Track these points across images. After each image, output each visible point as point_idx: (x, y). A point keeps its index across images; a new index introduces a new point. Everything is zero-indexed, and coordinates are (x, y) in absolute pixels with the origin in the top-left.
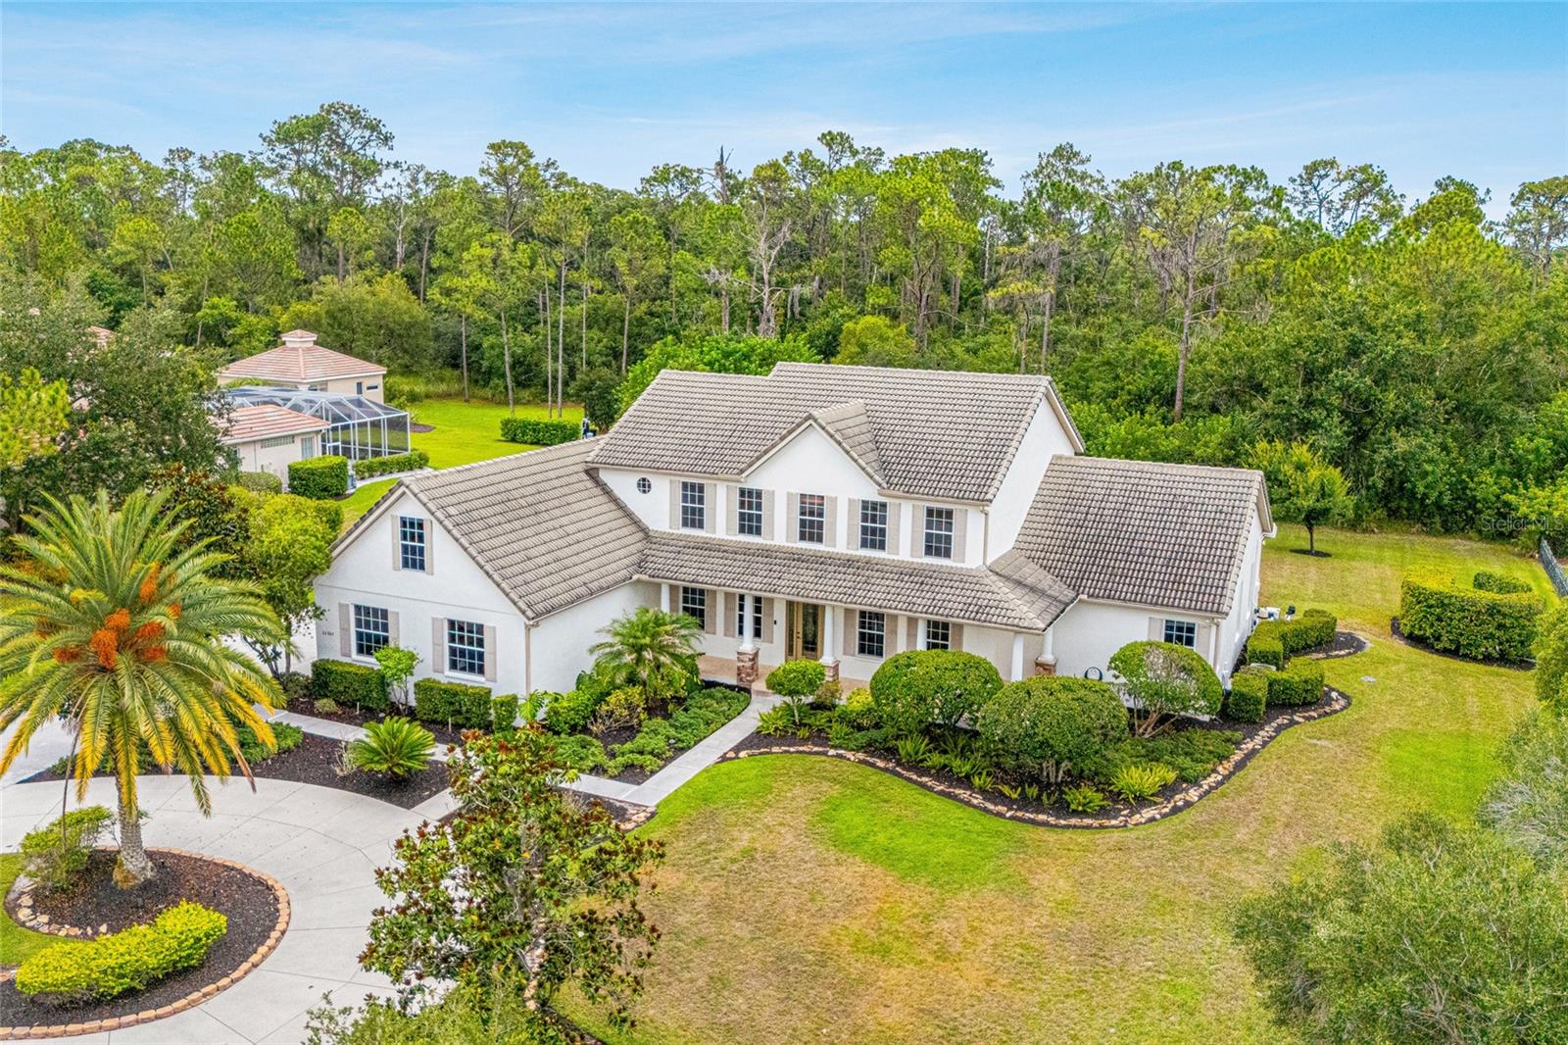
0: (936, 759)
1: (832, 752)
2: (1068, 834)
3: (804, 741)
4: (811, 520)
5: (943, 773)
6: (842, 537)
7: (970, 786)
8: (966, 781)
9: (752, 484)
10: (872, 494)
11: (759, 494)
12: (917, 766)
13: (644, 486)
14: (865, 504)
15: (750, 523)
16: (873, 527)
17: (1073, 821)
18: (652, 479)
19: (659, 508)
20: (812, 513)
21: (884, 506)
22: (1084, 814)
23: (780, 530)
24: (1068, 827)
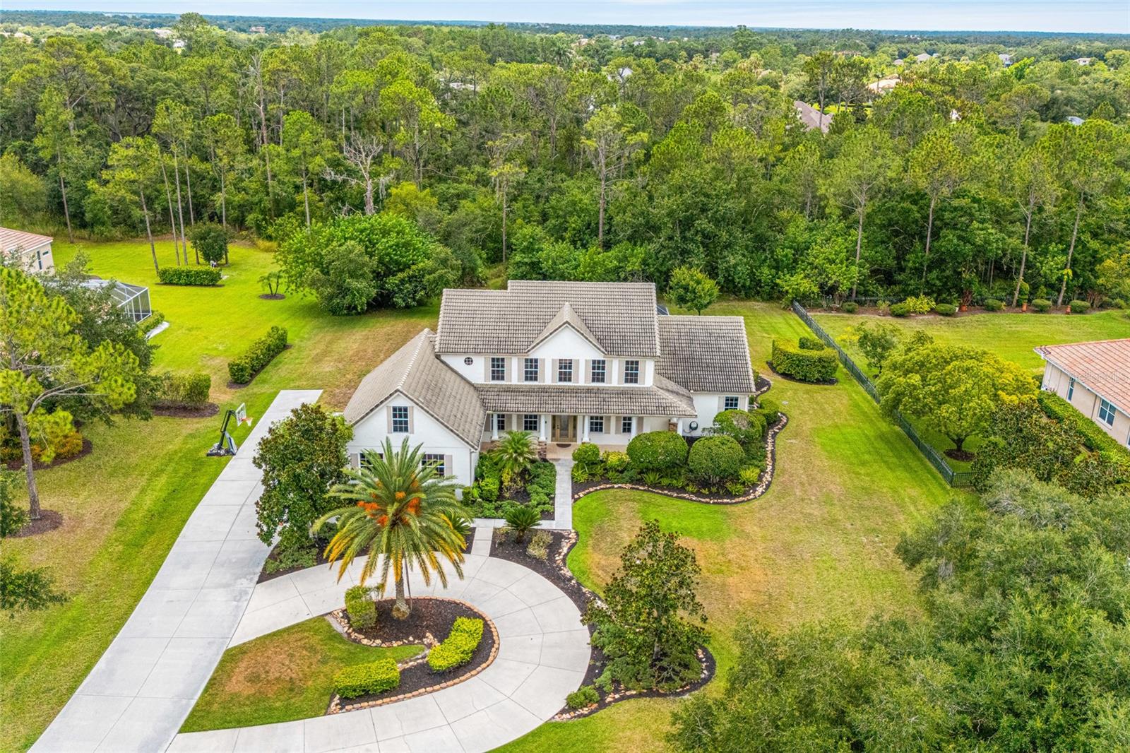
0: (665, 481)
1: (616, 486)
2: (740, 506)
3: (599, 483)
4: (565, 370)
5: (670, 488)
6: (582, 378)
7: (686, 492)
8: (683, 490)
9: (532, 356)
10: (599, 356)
11: (536, 361)
12: (656, 485)
13: (469, 361)
14: (594, 362)
15: (531, 375)
16: (598, 371)
17: (737, 500)
18: (474, 358)
19: (478, 372)
20: (565, 367)
21: (604, 362)
22: (739, 496)
23: (548, 377)
24: (736, 503)
